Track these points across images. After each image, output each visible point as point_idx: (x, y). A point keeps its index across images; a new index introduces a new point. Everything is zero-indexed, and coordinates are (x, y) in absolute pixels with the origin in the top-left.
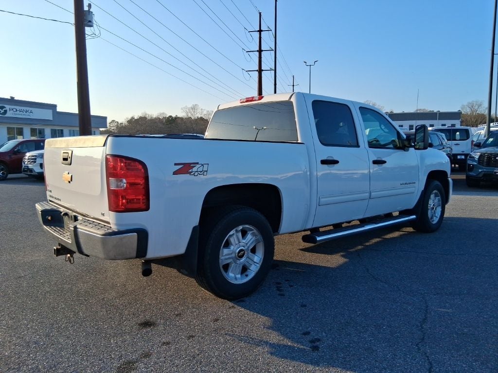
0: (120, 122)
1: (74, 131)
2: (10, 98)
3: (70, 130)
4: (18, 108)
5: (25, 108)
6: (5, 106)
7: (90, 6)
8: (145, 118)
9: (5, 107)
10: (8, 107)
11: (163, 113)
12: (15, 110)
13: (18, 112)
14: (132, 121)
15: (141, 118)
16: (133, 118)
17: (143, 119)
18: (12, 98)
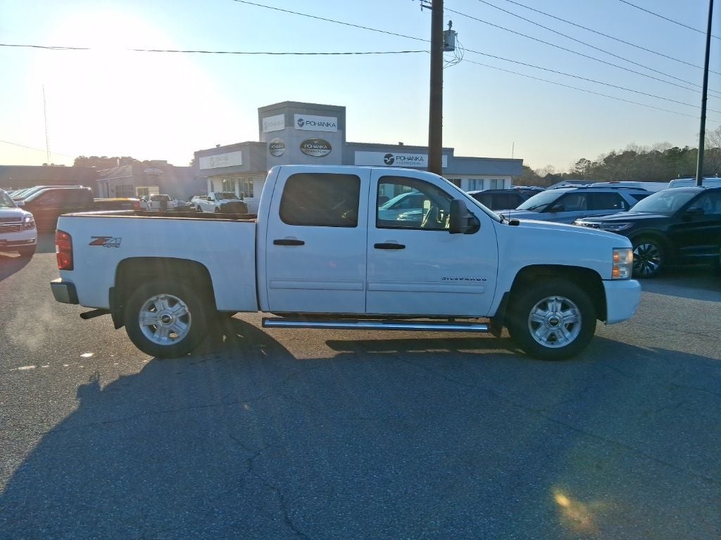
0: (593, 160)
1: (475, 180)
2: (398, 144)
3: (470, 180)
4: (407, 155)
5: (414, 155)
6: (392, 154)
7: (450, 24)
8: (632, 154)
9: (392, 156)
10: (395, 155)
11: (665, 144)
12: (402, 158)
13: (406, 160)
14: (612, 159)
15: (626, 153)
16: (613, 154)
17: (629, 155)
18: (401, 144)
